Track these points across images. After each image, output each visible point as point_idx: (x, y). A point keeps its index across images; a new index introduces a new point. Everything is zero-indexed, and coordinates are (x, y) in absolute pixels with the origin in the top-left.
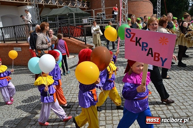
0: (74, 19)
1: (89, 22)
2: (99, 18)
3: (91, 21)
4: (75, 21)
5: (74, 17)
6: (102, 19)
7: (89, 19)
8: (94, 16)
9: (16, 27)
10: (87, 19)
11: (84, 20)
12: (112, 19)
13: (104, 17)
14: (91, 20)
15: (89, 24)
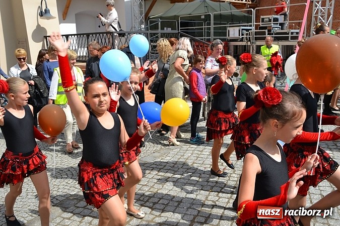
0: (212, 26)
1: (243, 35)
2: (265, 28)
3: (247, 34)
4: (212, 31)
5: (212, 21)
6: (269, 31)
7: (243, 29)
8: (254, 23)
9: (91, 35)
10: (237, 29)
11: (231, 29)
12: (292, 31)
13: (275, 26)
14: (247, 30)
15: (242, 40)
